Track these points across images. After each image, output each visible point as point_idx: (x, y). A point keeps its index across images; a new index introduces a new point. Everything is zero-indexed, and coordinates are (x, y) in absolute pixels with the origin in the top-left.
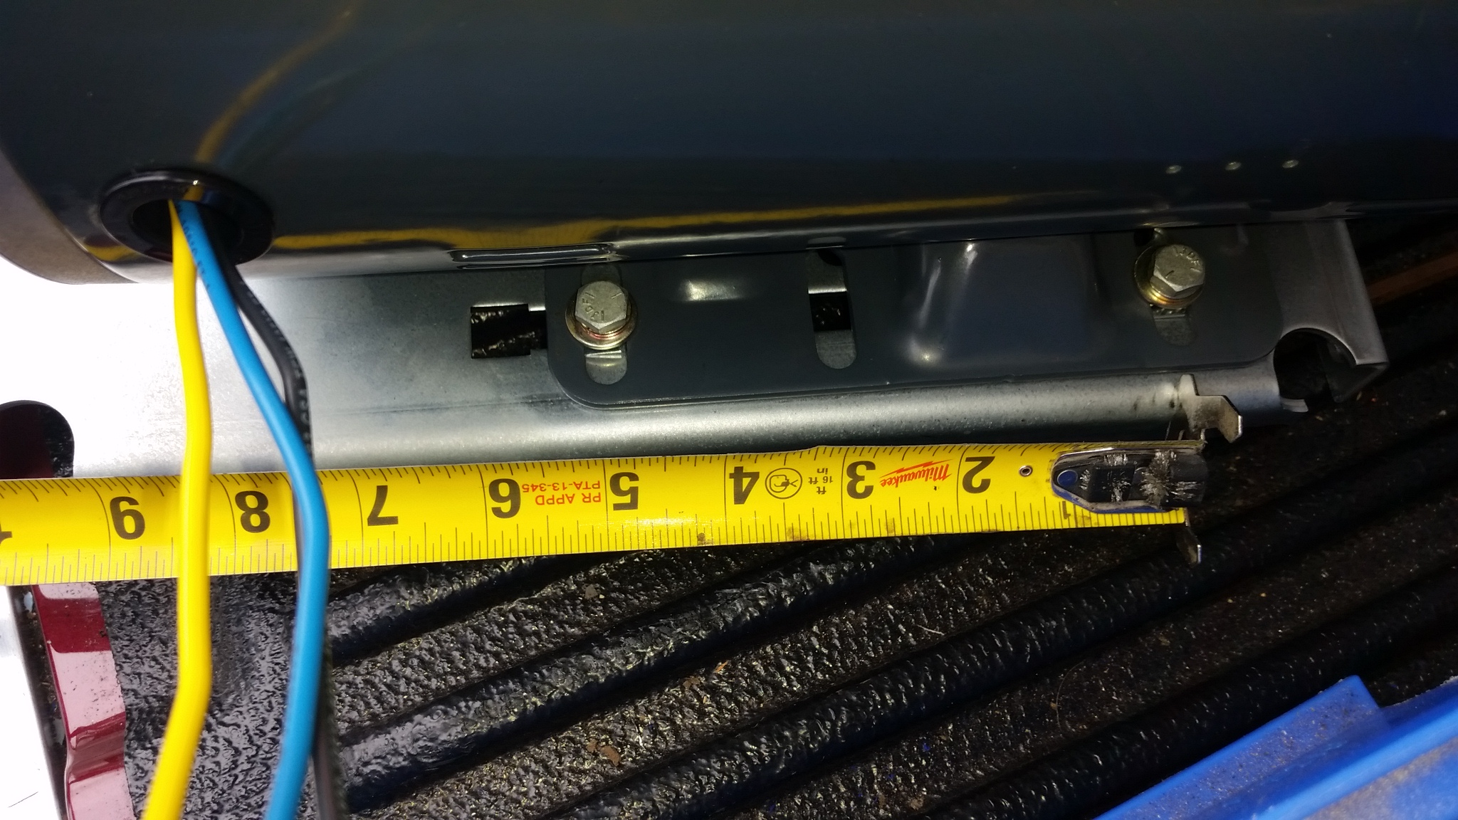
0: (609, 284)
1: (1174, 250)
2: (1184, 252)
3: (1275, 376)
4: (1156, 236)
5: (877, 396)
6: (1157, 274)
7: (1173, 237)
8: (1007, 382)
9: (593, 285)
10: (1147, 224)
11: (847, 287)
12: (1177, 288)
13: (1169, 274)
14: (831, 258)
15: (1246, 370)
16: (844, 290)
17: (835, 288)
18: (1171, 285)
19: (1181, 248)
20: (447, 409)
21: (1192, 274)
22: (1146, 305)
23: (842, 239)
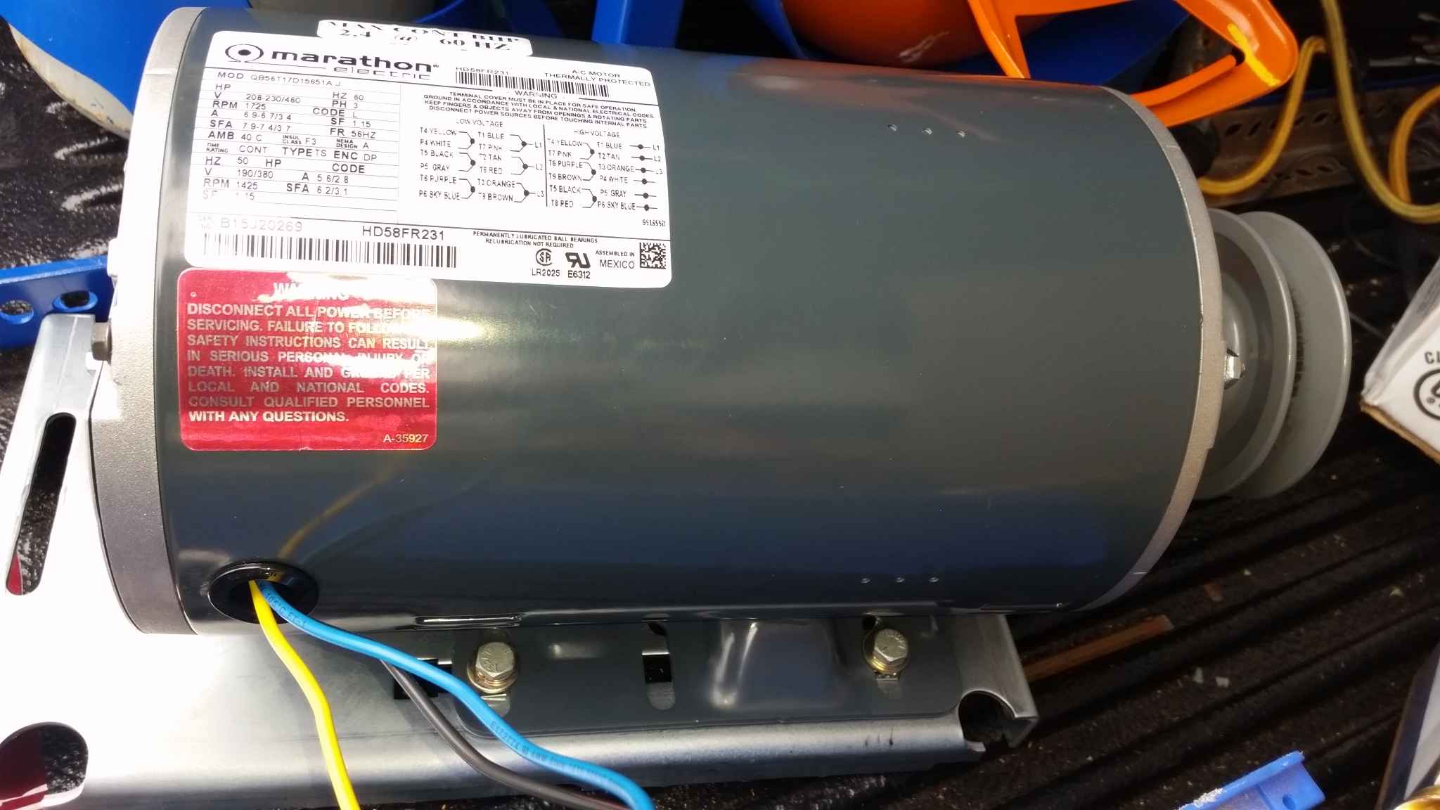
0: (502, 645)
1: (887, 633)
2: (894, 634)
3: (959, 724)
4: (877, 622)
5: (689, 731)
6: (876, 649)
7: (888, 624)
8: (779, 723)
9: (491, 644)
10: (869, 613)
11: (669, 651)
12: (890, 659)
13: (884, 649)
14: (658, 630)
15: (940, 719)
16: (667, 653)
17: (661, 652)
18: (886, 657)
19: (891, 631)
20: (373, 737)
21: (900, 650)
22: (870, 670)
23: (667, 616)
